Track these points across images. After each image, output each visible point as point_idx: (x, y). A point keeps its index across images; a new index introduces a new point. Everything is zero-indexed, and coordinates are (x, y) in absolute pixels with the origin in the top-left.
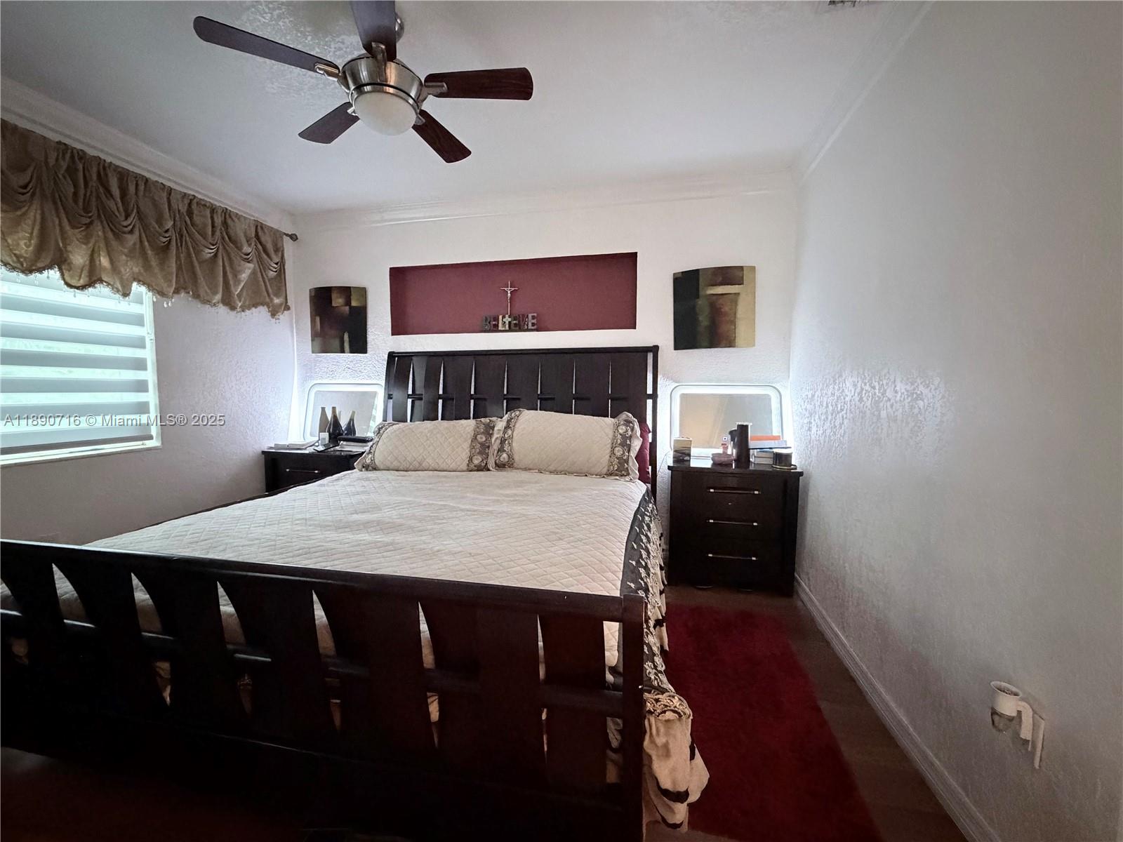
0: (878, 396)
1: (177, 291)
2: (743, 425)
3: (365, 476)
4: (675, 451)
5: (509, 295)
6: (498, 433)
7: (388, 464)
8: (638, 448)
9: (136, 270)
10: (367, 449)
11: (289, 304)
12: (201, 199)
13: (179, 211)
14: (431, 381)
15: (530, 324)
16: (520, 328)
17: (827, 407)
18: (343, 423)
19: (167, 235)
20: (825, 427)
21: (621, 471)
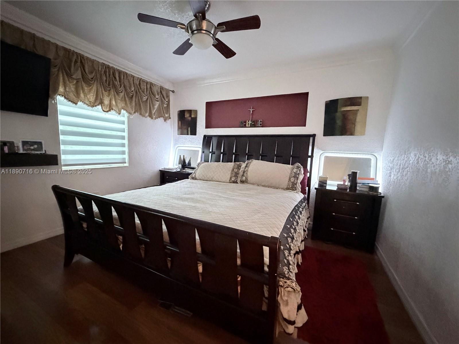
0: (427, 161)
1: (135, 113)
2: (354, 172)
3: (192, 182)
4: (319, 181)
5: (251, 112)
6: (243, 169)
7: (200, 178)
8: (302, 179)
9: (123, 105)
10: (193, 172)
11: (171, 116)
12: (143, 79)
13: (136, 83)
14: (219, 147)
15: (259, 124)
16: (255, 126)
17: (400, 165)
18: (187, 162)
19: (132, 93)
20: (398, 176)
21: (293, 188)
